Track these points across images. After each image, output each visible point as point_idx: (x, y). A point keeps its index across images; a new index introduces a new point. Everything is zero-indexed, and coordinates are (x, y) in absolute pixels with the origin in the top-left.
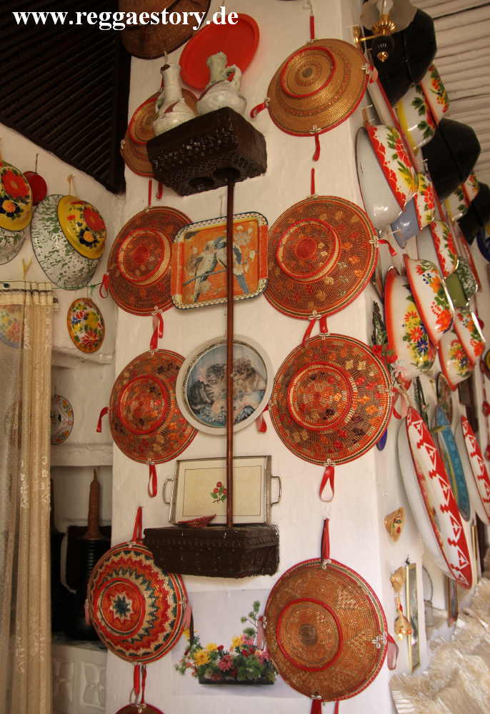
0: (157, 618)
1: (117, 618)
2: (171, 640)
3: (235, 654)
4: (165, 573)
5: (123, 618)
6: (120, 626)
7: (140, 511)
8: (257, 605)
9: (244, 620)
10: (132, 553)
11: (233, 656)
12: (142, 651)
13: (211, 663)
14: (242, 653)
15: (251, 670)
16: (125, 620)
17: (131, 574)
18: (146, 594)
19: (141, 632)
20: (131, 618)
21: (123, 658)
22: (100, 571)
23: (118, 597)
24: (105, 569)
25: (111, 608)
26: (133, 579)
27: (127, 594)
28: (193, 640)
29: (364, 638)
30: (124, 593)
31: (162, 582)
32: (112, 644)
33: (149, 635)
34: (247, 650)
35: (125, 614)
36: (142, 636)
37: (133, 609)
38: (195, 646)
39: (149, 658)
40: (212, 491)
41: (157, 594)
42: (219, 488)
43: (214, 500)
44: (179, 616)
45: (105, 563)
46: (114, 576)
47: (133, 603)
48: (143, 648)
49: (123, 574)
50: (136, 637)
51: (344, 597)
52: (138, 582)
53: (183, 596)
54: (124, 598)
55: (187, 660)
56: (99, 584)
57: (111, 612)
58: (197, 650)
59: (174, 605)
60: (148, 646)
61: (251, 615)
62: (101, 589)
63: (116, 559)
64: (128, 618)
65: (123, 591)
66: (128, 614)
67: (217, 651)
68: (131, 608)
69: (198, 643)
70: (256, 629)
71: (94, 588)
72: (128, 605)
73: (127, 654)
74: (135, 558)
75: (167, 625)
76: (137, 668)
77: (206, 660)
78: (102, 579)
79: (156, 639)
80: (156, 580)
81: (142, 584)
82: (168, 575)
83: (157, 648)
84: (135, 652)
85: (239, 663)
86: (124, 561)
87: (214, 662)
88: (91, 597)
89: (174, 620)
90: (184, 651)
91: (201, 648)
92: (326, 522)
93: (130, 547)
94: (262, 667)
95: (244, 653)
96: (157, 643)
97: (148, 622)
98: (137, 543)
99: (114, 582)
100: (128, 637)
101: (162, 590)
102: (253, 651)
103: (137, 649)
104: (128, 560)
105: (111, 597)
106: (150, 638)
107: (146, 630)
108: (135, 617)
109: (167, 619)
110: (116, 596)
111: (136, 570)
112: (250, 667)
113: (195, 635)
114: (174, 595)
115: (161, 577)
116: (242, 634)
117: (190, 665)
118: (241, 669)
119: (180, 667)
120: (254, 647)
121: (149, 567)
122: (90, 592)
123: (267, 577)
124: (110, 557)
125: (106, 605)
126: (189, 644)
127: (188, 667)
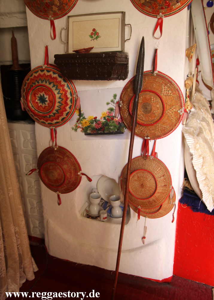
0: (62, 104)
1: (41, 106)
2: (69, 115)
3: (103, 120)
4: (65, 81)
5: (44, 105)
6: (42, 109)
7: (47, 48)
8: (115, 96)
9: (108, 104)
10: (45, 71)
11: (102, 122)
12: (55, 121)
13: (91, 125)
14: (107, 120)
15: (112, 128)
16: (45, 106)
17: (46, 82)
18: (56, 92)
19: (54, 112)
20: (48, 105)
21: (44, 126)
22: (27, 82)
23: (40, 95)
24: (31, 81)
25: (37, 101)
26: (47, 85)
27: (46, 93)
28: (80, 115)
29: (175, 110)
30: (43, 92)
31: (64, 85)
32: (38, 119)
33: (58, 113)
34: (109, 118)
35: (45, 103)
36: (54, 114)
37: (49, 101)
38: (82, 118)
39: (58, 124)
40: (90, 34)
41: (61, 92)
42: (94, 32)
43: (91, 39)
44: (74, 102)
45: (30, 78)
46: (37, 83)
47: (49, 97)
48: (55, 120)
49: (42, 82)
50: (52, 114)
51: (166, 89)
52: (51, 86)
53: (75, 93)
54: (43, 95)
55: (78, 125)
56: (28, 89)
57: (37, 103)
58: (83, 120)
59: (71, 97)
60: (58, 119)
61: (112, 101)
62: (30, 91)
63: (36, 75)
64: (47, 105)
65: (42, 91)
66: (46, 103)
67: (94, 120)
68: (48, 100)
69: (83, 116)
70: (114, 108)
71: (25, 91)
72: (46, 98)
73: (47, 123)
74: (47, 74)
75: (67, 108)
76: (51, 130)
77: (88, 124)
78: (29, 86)
79: (62, 115)
80: (60, 84)
81: (53, 87)
82: (66, 82)
83: (63, 119)
84: (51, 122)
85: (106, 125)
86: (41, 75)
87: (92, 125)
88: (24, 96)
89: (71, 105)
90: (76, 121)
91: (85, 119)
92: (156, 51)
93: (44, 68)
94: (118, 126)
95: (108, 120)
96: (63, 117)
97: (58, 106)
98: (47, 66)
99: (37, 87)
100: (47, 115)
101: (64, 90)
102: (113, 119)
103: (52, 120)
104: (43, 75)
105: (36, 95)
106: (59, 114)
107: (57, 111)
108: (51, 104)
109: (67, 104)
110: (39, 94)
111: (48, 80)
112: (111, 126)
113: (82, 112)
114: (71, 92)
115: (63, 83)
116: (107, 110)
117: (79, 127)
118: (106, 127)
119: (74, 128)
120: (113, 117)
121: (56, 78)
122: (23, 94)
123: (121, 81)
124: (33, 74)
125: (34, 99)
126: (78, 117)
127: (79, 128)
